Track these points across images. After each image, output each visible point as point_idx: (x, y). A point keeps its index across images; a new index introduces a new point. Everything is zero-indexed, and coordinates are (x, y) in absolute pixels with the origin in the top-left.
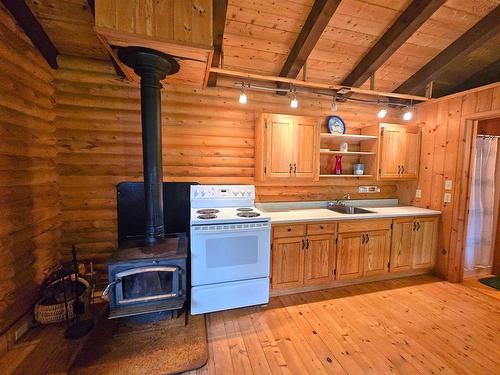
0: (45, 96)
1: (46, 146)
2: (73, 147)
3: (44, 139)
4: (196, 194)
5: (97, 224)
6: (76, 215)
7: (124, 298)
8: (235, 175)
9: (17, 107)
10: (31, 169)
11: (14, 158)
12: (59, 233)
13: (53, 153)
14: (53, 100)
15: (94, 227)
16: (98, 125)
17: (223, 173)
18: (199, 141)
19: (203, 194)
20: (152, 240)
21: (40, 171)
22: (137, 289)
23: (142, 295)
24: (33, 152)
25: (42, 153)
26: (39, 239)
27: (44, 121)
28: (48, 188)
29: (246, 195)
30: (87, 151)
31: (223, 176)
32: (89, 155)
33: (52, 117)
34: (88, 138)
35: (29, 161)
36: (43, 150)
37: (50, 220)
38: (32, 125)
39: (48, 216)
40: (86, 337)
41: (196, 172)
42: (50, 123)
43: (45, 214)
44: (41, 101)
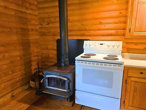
0: (34, 5)
1: (35, 25)
2: (43, 25)
3: (33, 22)
4: (86, 45)
5: (51, 56)
6: (45, 51)
7: (49, 86)
8: (111, 35)
9: (24, 10)
10: (29, 33)
11: (23, 29)
12: (40, 57)
13: (38, 27)
14: (37, 6)
15: (50, 57)
16: (49, 14)
17: (104, 34)
18: (90, 16)
19: (90, 45)
20: (63, 65)
21: (33, 34)
22: (53, 84)
23: (54, 86)
24: (30, 27)
25: (33, 27)
26: (33, 58)
27: (34, 15)
28: (36, 41)
29: (116, 47)
30: (47, 26)
31: (104, 36)
32: (47, 27)
33: (36, 13)
34: (47, 20)
35: (28, 30)
36: (34, 26)
37: (37, 52)
38: (29, 17)
39: (36, 51)
40: (40, 96)
41: (89, 34)
42: (36, 15)
43: (34, 50)
44: (32, 7)
